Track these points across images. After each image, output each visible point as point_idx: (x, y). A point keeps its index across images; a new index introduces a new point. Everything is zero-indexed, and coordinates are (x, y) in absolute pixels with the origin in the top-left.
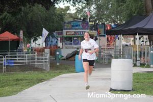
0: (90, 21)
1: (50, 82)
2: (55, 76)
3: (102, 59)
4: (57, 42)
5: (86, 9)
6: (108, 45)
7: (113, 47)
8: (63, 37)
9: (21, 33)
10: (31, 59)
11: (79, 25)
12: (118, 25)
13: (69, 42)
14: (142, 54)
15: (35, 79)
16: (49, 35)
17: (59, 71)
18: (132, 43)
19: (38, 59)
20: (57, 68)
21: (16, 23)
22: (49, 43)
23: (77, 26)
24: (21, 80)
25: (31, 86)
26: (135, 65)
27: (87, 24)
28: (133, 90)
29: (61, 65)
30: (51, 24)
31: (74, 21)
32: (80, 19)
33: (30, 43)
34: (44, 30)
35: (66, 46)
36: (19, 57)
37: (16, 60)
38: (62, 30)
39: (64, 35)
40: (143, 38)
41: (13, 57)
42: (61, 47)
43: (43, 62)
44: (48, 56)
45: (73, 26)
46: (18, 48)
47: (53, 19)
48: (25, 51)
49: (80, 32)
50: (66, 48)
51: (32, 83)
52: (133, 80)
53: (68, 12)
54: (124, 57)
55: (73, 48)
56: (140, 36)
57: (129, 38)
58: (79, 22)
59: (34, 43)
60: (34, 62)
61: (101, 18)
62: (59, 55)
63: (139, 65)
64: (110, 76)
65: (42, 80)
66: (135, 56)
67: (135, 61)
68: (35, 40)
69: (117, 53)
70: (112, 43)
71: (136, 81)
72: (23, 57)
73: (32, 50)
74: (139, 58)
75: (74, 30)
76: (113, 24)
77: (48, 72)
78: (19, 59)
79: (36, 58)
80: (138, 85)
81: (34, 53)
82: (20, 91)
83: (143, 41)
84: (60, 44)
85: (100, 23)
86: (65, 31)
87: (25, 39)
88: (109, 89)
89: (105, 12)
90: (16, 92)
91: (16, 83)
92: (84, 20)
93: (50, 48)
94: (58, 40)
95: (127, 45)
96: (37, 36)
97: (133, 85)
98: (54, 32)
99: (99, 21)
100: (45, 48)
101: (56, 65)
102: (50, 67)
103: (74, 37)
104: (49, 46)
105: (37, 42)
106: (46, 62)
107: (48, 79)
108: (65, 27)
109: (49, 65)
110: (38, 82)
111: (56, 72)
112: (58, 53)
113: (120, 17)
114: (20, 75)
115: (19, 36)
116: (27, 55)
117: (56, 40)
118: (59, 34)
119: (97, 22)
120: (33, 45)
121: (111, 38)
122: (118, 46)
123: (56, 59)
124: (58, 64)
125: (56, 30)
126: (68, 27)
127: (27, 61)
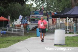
0: (44, 11)
1: (25, 41)
2: (27, 38)
3: (50, 30)
4: (27, 22)
5: (42, 5)
6: (53, 23)
7: (55, 24)
9: (9, 17)
10: (14, 30)
12: (58, 13)
13: (33, 21)
14: (70, 27)
16: (23, 18)
18: (65, 22)
19: (18, 30)
21: (6, 12)
22: (23, 22)
23: (37, 13)
24: (10, 40)
25: (15, 43)
26: (66, 33)
27: (42, 12)
28: (65, 45)
29: (29, 33)
31: (36, 11)
32: (39, 10)
33: (13, 22)
35: (32, 23)
36: (8, 29)
37: (7, 31)
39: (31, 18)
40: (71, 20)
41: (5, 29)
42: (29, 24)
43: (20, 32)
44: (23, 28)
45: (35, 14)
46: (8, 25)
47: (25, 10)
48: (11, 26)
49: (39, 16)
50: (32, 25)
52: (65, 40)
53: (32, 6)
54: (61, 29)
55: (35, 24)
56: (69, 19)
57: (63, 20)
58: (38, 11)
59: (15, 22)
60: (16, 32)
61: (49, 9)
62: (28, 28)
63: (68, 33)
65: (20, 40)
66: (66, 28)
67: (66, 31)
68: (16, 21)
69: (57, 27)
70: (55, 22)
71: (67, 40)
72: (10, 29)
73: (14, 25)
74: (68, 29)
75: (36, 16)
76: (55, 13)
77: (23, 37)
79: (17, 29)
80: (68, 43)
81: (16, 27)
82: (10, 46)
83: (70, 21)
84: (28, 23)
85: (49, 12)
86: (31, 16)
87: (11, 20)
88: (54, 44)
89: (51, 6)
90: (8, 46)
91: (8, 42)
92: (41, 10)
93: (24, 25)
94: (27, 20)
95: (62, 23)
96: (17, 19)
97: (65, 42)
98: (26, 16)
99: (48, 11)
100: (21, 24)
102: (24, 34)
103: (35, 19)
104: (23, 24)
105: (17, 22)
106: (22, 31)
107: (23, 40)
108: (31, 14)
109: (23, 33)
111: (27, 36)
112: (28, 27)
113: (59, 9)
114: (10, 38)
115: (8, 19)
116: (12, 28)
117: (26, 21)
118: (28, 18)
119: (47, 11)
120: (15, 23)
121: (54, 20)
122: (58, 24)
123: (27, 30)
124: (28, 33)
125: (27, 15)
126: (33, 14)
127: (12, 31)
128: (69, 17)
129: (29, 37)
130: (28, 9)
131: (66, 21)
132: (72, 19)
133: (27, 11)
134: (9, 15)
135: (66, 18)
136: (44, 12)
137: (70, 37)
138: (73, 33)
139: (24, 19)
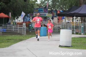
0: (48, 8)
2: (29, 38)
3: (55, 29)
5: (46, 2)
6: (58, 22)
7: (61, 23)
8: (33, 17)
9: (10, 13)
10: (16, 28)
11: (43, 11)
12: (64, 11)
14: (77, 27)
15: (18, 39)
16: (25, 15)
17: (31, 35)
18: (71, 21)
19: (20, 29)
20: (30, 34)
21: (7, 8)
22: (25, 20)
23: (41, 11)
24: (10, 39)
25: (16, 43)
26: (73, 33)
27: (47, 10)
28: (72, 46)
29: (32, 32)
30: (27, 9)
31: (40, 8)
32: (43, 7)
33: (14, 19)
34: (23, 12)
36: (9, 27)
37: (7, 29)
38: (33, 13)
41: (5, 27)
42: (32, 22)
43: (22, 30)
44: (25, 27)
45: (39, 11)
46: (8, 22)
47: (28, 7)
48: (12, 24)
49: (43, 14)
51: (16, 41)
53: (36, 3)
54: (67, 29)
56: (76, 18)
57: (70, 18)
60: (17, 30)
61: (54, 7)
63: (75, 33)
64: (59, 39)
66: (73, 28)
67: (73, 31)
68: (18, 18)
69: (63, 26)
70: (61, 21)
71: (73, 42)
72: (11, 27)
73: (15, 23)
74: (75, 30)
76: (61, 10)
77: (25, 36)
78: (9, 28)
79: (19, 28)
81: (17, 25)
82: (10, 45)
83: (77, 20)
85: (54, 10)
87: (12, 17)
88: (59, 45)
89: (57, 4)
90: (8, 46)
91: (8, 41)
92: (45, 7)
93: (26, 23)
94: (30, 18)
95: (69, 22)
96: (19, 16)
97: (72, 44)
98: (29, 14)
99: (54, 8)
100: (23, 22)
101: (29, 32)
104: (25, 21)
106: (24, 30)
107: (25, 40)
108: (35, 11)
109: (25, 32)
110: (20, 41)
111: (29, 36)
112: (30, 26)
113: (65, 7)
114: (10, 37)
115: (9, 16)
116: (13, 26)
117: (29, 18)
118: (31, 15)
119: (52, 9)
120: (16, 21)
121: (60, 18)
122: (64, 23)
123: (29, 29)
124: (30, 32)
125: (30, 12)
126: (36, 12)
127: (13, 29)
128: (77, 16)
129: (32, 36)
130: (31, 5)
131: (73, 20)
132: (79, 18)
133: (30, 8)
134: (11, 12)
135: (73, 16)
136: (49, 10)
137: (77, 38)
138: (80, 34)
139: (26, 17)
